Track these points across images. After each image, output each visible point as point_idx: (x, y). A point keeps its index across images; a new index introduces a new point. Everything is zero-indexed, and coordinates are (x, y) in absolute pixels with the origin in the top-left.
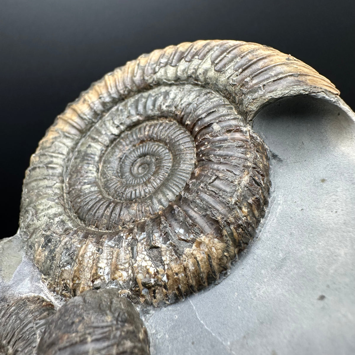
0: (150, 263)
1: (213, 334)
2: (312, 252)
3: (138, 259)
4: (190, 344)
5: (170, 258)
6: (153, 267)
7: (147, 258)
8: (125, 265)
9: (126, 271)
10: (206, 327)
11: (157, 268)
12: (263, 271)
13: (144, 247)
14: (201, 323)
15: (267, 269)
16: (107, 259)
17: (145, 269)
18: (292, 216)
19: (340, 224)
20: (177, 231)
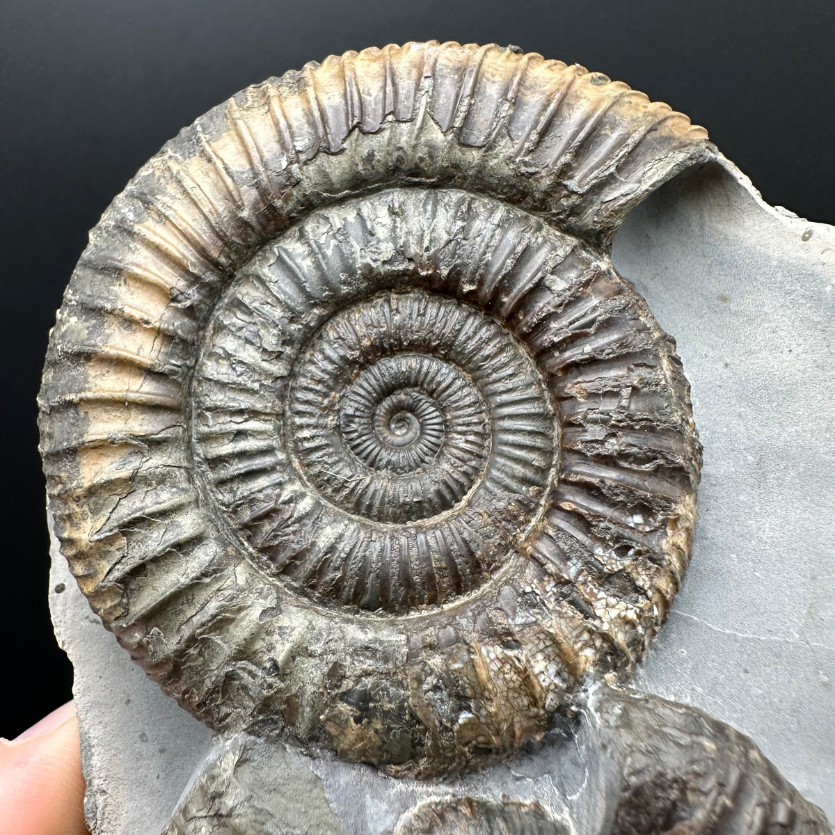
0: (622, 605)
1: (763, 638)
2: (796, 431)
3: (598, 613)
4: (742, 675)
5: (647, 575)
6: (632, 609)
7: (612, 601)
8: (581, 638)
9: (590, 646)
10: (741, 635)
11: (637, 605)
12: (742, 498)
13: (592, 587)
14: (729, 636)
15: (745, 490)
16: (541, 651)
17: (619, 621)
18: (718, 383)
19: (809, 370)
20: (632, 525)
